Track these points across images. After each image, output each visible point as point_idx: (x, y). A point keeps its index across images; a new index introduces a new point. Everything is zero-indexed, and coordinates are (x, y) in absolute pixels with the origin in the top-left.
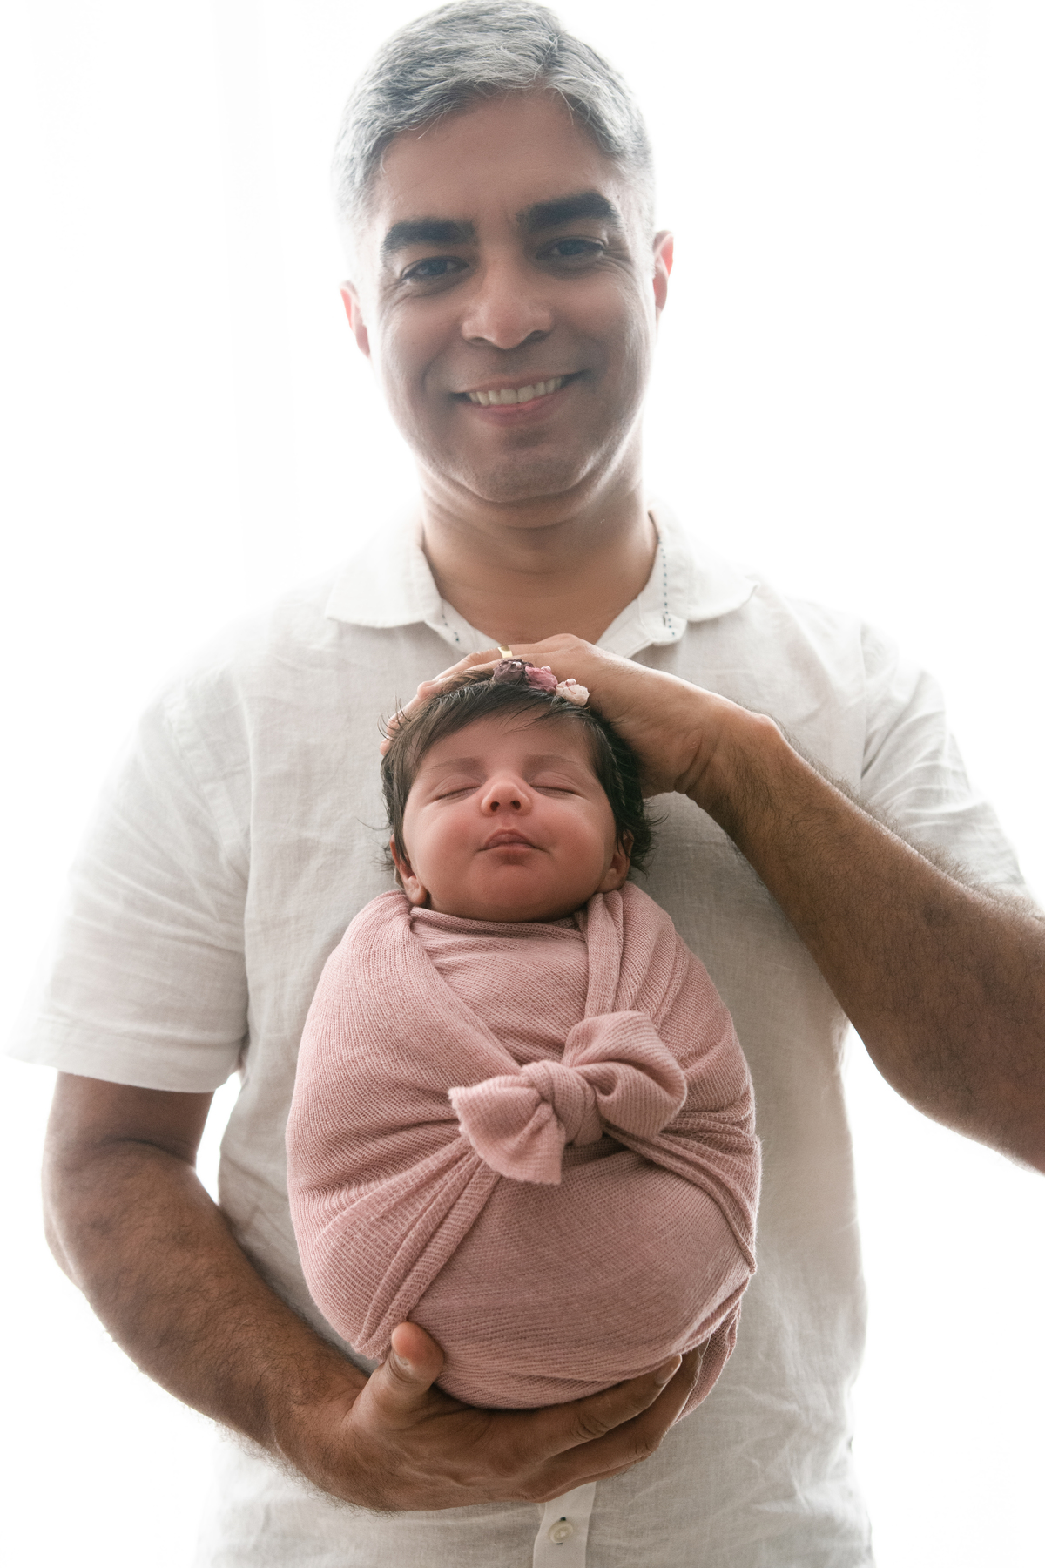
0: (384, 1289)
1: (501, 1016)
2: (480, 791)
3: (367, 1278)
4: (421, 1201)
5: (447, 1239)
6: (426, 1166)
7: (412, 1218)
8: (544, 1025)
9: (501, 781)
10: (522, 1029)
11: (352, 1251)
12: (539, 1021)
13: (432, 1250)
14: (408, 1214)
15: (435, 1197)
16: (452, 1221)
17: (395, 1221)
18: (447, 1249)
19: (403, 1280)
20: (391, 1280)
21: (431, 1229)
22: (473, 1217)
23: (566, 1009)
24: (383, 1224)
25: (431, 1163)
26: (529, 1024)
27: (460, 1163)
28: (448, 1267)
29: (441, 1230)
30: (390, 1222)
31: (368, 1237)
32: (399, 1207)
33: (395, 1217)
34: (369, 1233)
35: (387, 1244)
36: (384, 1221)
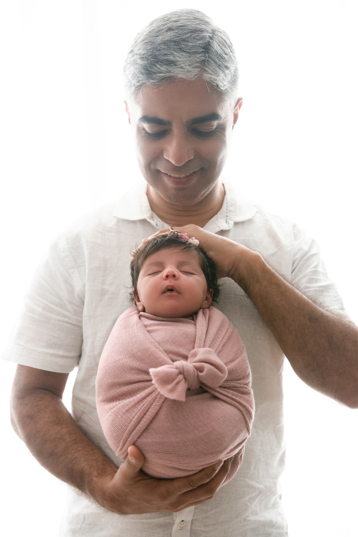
0: (127, 434)
1: (167, 347)
2: (162, 273)
3: (122, 430)
4: (139, 406)
5: (147, 419)
6: (141, 395)
7: (136, 412)
8: (182, 350)
9: (169, 269)
11: (118, 421)
12: (180, 349)
13: (142, 423)
14: (135, 410)
15: (144, 405)
16: (149, 413)
17: (131, 412)
19: (132, 432)
20: (129, 431)
21: (142, 415)
22: (156, 412)
23: (189, 346)
24: (127, 413)
25: (143, 394)
26: (177, 350)
27: (152, 394)
28: (147, 428)
29: (145, 416)
30: (129, 412)
31: (122, 417)
32: (132, 408)
33: (131, 411)
34: (123, 416)
35: (128, 419)
36: (127, 412)
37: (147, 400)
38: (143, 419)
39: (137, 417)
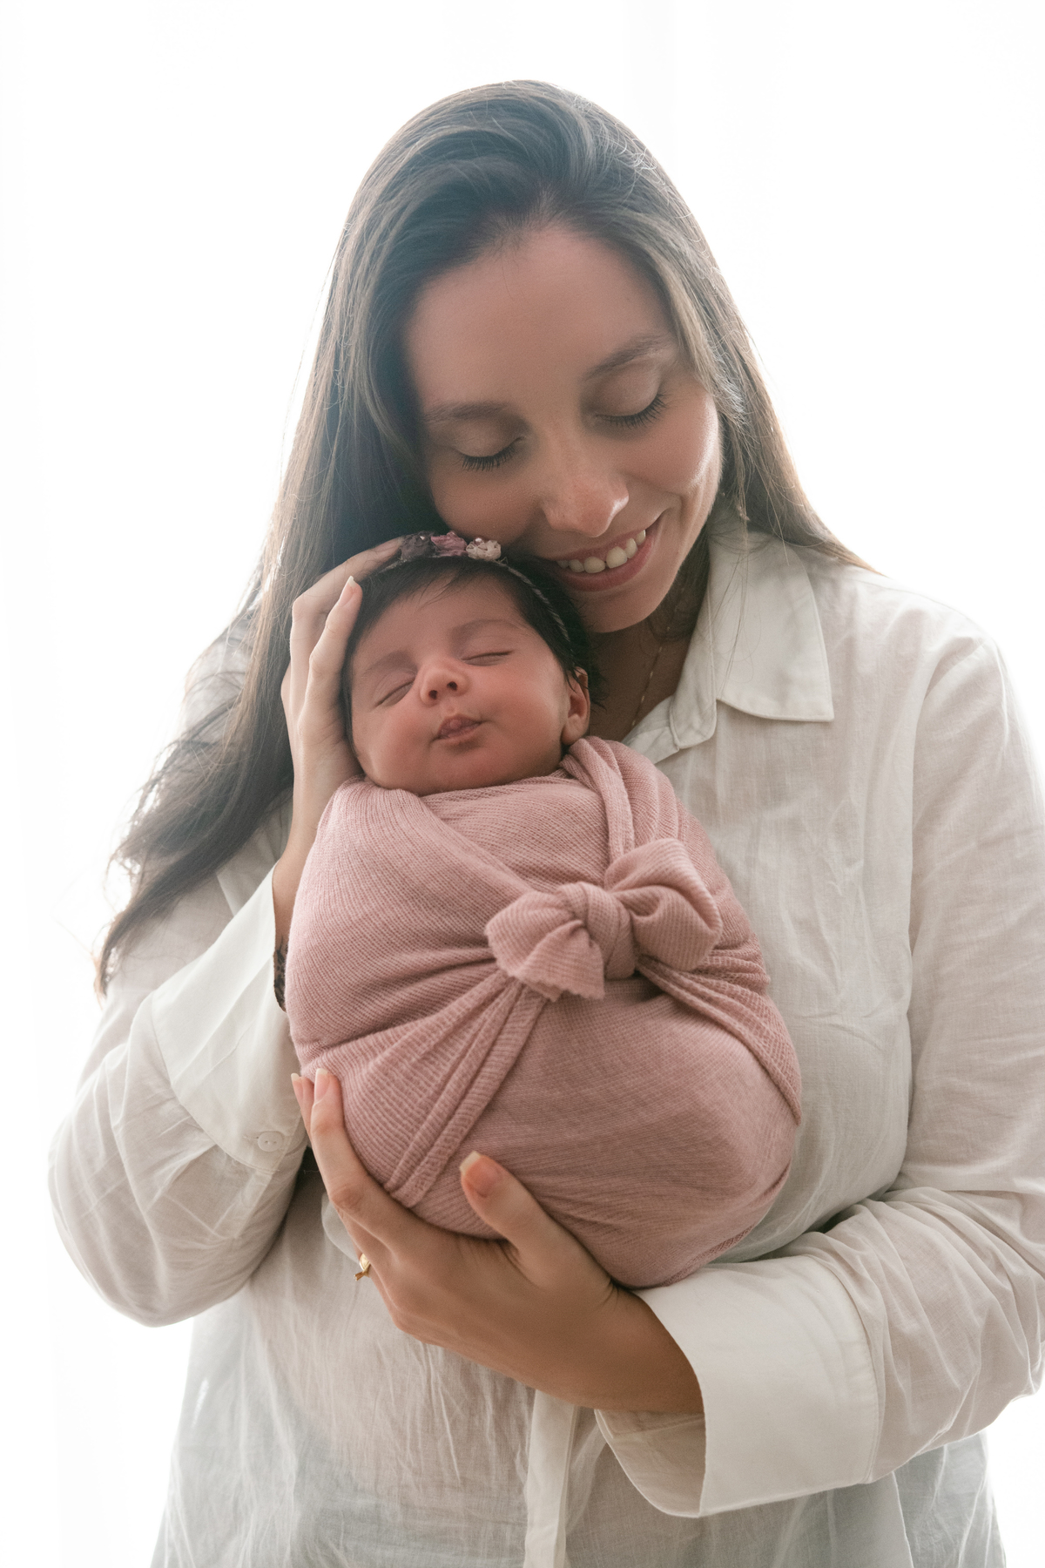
1: (521, 855)
3: (405, 1122)
4: (461, 1041)
5: (490, 1078)
6: (451, 1013)
7: (454, 1058)
8: (566, 861)
10: (545, 866)
11: (393, 1094)
12: (560, 857)
14: (450, 1056)
15: (475, 1035)
16: (496, 1059)
17: (437, 1063)
18: (491, 1087)
19: (444, 1126)
20: (433, 1125)
21: (475, 1068)
22: (510, 1062)
23: (585, 846)
24: (426, 1066)
25: (466, 1001)
26: (550, 860)
27: (497, 1000)
28: (490, 1108)
30: (432, 1063)
31: (411, 1079)
32: (441, 1049)
33: (435, 1057)
34: (412, 1075)
35: (429, 1086)
36: (426, 1062)
37: (485, 1021)
38: (479, 1079)
39: (460, 1075)
